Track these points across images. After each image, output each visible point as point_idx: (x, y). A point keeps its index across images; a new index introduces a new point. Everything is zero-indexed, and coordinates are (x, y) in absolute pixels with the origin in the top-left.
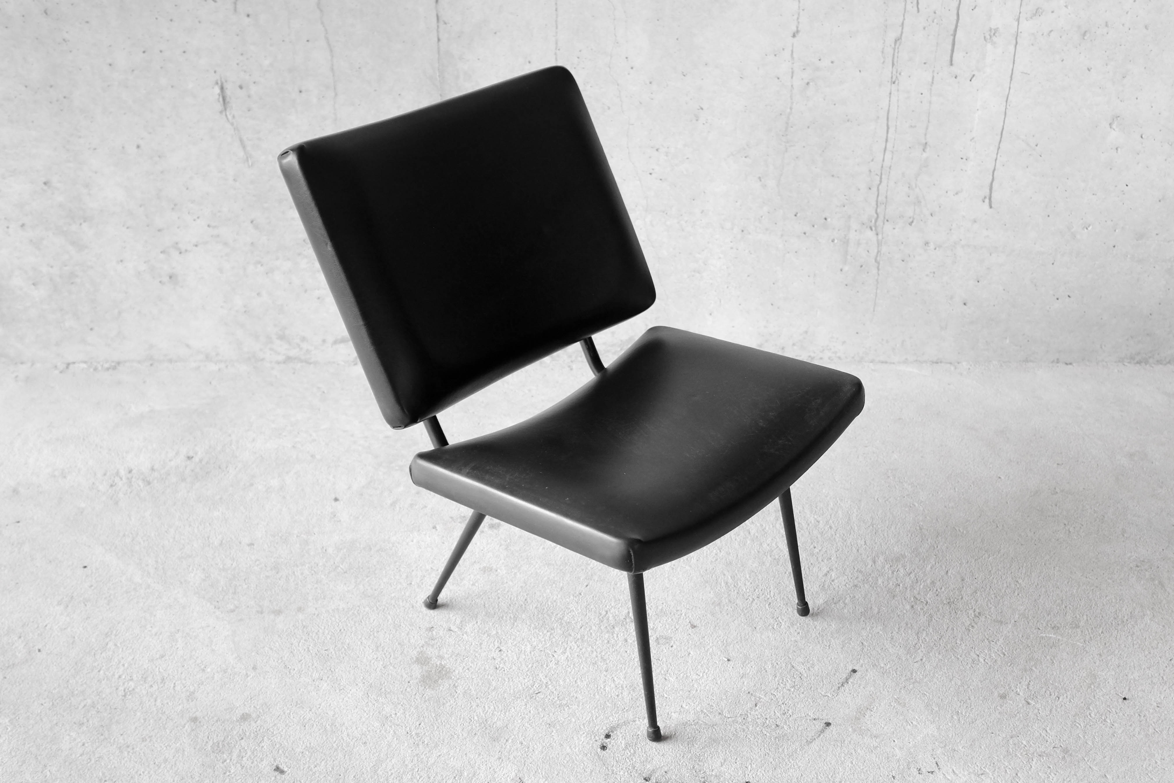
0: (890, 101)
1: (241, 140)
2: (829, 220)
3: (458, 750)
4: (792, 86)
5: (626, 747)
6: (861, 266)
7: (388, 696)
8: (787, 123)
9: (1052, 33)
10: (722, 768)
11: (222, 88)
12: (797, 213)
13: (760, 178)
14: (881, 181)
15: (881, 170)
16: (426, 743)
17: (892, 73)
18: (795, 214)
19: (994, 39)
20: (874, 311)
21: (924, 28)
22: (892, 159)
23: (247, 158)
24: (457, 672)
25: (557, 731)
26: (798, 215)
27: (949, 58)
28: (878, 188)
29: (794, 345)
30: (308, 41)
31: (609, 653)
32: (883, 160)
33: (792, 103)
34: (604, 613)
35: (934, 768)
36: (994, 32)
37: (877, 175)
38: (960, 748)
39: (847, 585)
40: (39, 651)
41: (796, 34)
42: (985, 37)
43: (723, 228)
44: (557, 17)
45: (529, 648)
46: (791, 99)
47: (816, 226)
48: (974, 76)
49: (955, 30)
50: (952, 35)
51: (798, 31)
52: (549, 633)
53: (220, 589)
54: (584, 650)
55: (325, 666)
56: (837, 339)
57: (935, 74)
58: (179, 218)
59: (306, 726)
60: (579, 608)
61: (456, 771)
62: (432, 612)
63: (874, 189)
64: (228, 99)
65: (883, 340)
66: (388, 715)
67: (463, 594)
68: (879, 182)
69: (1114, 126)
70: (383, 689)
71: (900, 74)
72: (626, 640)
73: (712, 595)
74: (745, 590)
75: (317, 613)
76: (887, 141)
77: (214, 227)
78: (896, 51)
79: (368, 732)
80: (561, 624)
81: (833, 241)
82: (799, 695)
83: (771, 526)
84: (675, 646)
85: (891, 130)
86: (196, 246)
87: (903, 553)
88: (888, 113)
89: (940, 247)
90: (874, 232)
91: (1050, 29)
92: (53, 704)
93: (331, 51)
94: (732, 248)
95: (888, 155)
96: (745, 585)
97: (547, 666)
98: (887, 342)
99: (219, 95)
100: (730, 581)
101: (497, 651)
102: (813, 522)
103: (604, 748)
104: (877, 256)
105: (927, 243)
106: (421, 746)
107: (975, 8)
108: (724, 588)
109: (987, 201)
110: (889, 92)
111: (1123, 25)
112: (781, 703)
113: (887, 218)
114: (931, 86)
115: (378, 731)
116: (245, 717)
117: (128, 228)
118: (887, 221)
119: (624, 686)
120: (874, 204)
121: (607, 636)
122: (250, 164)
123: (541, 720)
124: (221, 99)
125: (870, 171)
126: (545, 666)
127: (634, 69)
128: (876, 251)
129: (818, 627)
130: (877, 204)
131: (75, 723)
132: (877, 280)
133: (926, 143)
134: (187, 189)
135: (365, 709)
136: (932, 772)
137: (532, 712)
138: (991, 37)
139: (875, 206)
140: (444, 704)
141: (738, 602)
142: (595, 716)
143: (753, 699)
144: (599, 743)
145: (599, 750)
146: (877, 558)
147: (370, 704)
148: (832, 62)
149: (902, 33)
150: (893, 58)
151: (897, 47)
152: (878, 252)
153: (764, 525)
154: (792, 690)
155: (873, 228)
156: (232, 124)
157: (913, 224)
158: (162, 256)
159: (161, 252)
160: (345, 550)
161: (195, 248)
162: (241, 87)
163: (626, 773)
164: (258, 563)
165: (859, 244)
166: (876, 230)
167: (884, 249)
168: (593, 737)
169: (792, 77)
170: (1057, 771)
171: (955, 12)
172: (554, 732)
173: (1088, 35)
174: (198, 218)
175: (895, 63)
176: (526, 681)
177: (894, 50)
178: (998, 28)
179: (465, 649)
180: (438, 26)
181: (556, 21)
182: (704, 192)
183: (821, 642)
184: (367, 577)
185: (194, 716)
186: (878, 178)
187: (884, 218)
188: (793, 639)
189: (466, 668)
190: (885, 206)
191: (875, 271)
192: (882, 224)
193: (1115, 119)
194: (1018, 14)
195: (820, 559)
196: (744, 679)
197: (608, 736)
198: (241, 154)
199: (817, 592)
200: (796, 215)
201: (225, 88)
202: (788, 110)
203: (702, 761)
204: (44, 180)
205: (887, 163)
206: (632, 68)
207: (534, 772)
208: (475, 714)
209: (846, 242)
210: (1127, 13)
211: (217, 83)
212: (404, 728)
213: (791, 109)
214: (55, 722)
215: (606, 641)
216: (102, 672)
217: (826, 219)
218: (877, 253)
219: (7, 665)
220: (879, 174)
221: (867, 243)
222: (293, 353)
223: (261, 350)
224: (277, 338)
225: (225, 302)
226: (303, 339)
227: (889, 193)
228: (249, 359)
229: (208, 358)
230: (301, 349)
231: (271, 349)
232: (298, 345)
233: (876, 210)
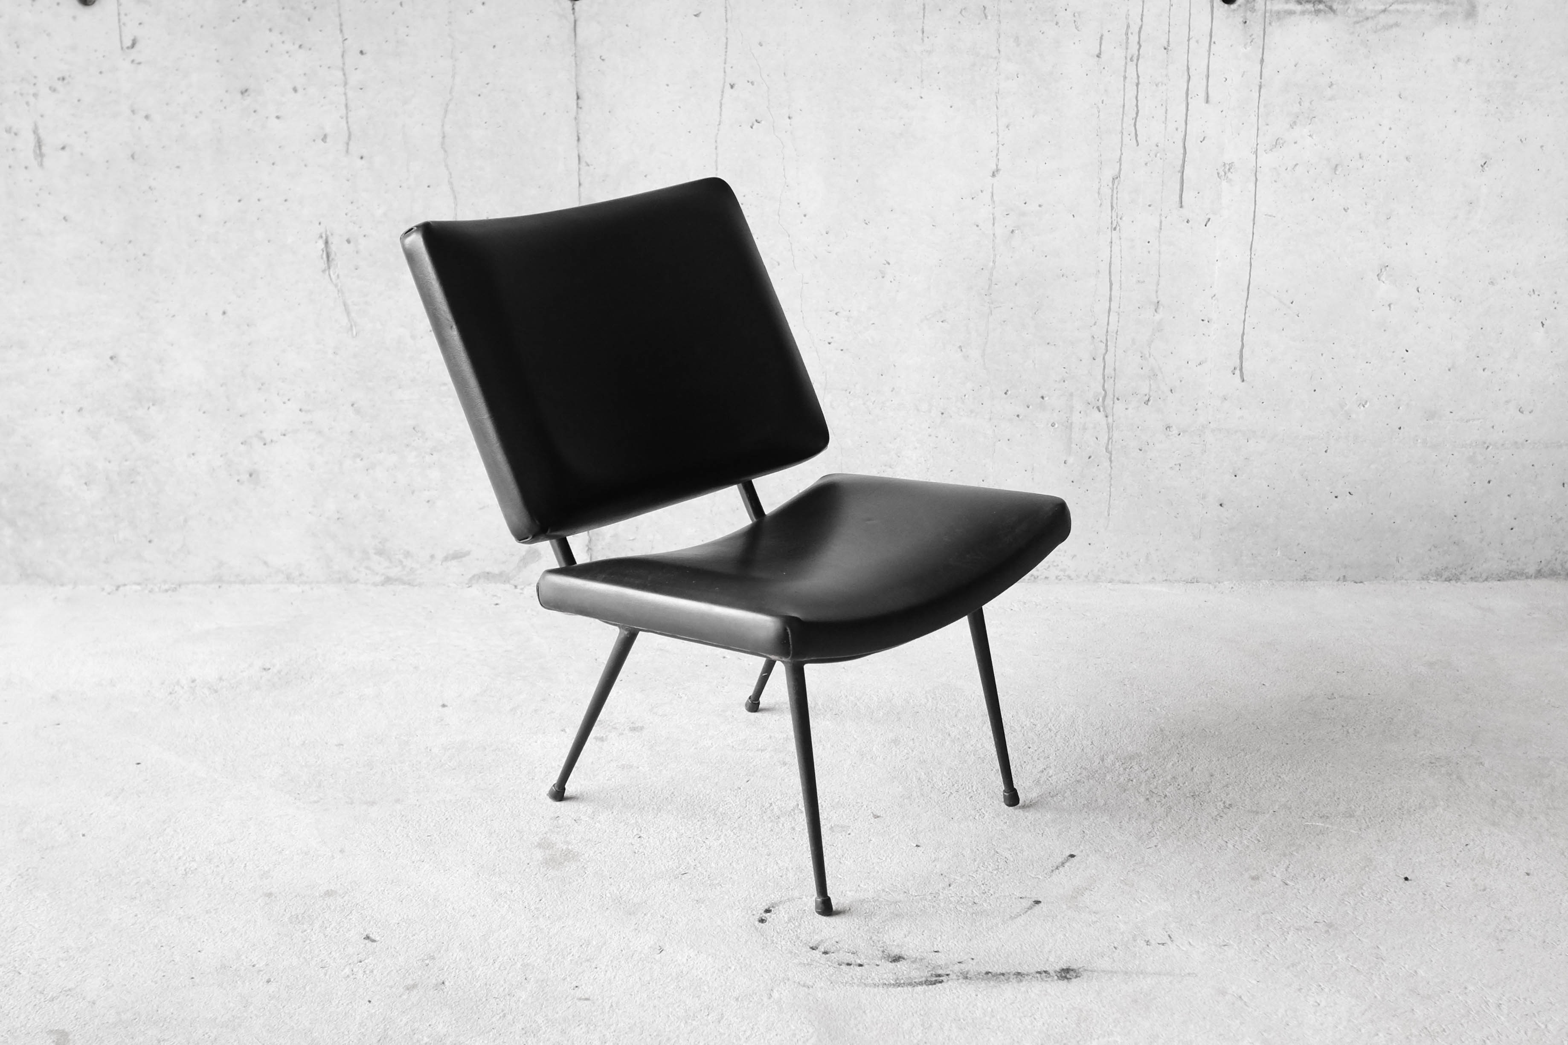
0: (1111, 251)
1: (345, 304)
2: (1046, 399)
3: (586, 922)
4: (994, 235)
5: (790, 920)
6: (1090, 458)
7: (502, 875)
8: (990, 280)
9: (1297, 167)
10: (906, 940)
11: (327, 243)
12: (1007, 391)
13: (960, 347)
14: (1107, 351)
15: (1107, 336)
16: (547, 915)
17: (1112, 218)
18: (1005, 391)
19: (1229, 175)
20: (1109, 515)
21: (1146, 164)
22: (1119, 321)
23: (351, 326)
24: (587, 855)
25: (706, 906)
26: (1009, 393)
27: (1178, 199)
28: (1104, 358)
30: (429, 186)
31: (771, 840)
32: (1108, 324)
33: (995, 255)
34: (767, 805)
35: (1166, 939)
36: (1229, 167)
37: (1101, 341)
38: (1199, 923)
39: (1068, 781)
40: (84, 835)
41: (996, 173)
42: (1218, 174)
43: (918, 410)
44: (717, 157)
45: (675, 835)
46: (994, 250)
47: (1031, 407)
48: (1209, 219)
49: (1183, 166)
50: (1179, 172)
51: (998, 170)
52: (700, 823)
53: (302, 783)
54: (741, 837)
55: (428, 849)
56: (1065, 552)
57: (1163, 218)
58: (266, 400)
59: (404, 901)
60: (738, 800)
61: (583, 941)
62: (558, 803)
63: (1099, 359)
64: (332, 256)
65: (1122, 553)
66: (503, 892)
67: (597, 788)
68: (1104, 351)
69: (1383, 278)
70: (497, 870)
71: (1121, 219)
72: (793, 829)
73: (900, 789)
74: (941, 785)
75: (418, 804)
76: (1110, 299)
77: (308, 411)
78: (1115, 192)
79: (477, 907)
80: (715, 814)
81: (1053, 425)
82: (1003, 876)
83: (977, 729)
84: (853, 834)
85: (1116, 287)
86: (284, 435)
87: (1138, 752)
88: (1110, 267)
89: (1185, 431)
90: (1102, 413)
91: (1295, 163)
92: (100, 881)
93: (455, 198)
94: (930, 436)
95: (1113, 317)
96: (942, 780)
97: (696, 851)
98: (1128, 555)
99: (323, 251)
100: (923, 776)
101: (636, 838)
102: (1028, 725)
103: (762, 921)
104: (1108, 444)
105: (1168, 427)
106: (541, 919)
107: (1204, 140)
108: (916, 783)
109: (1238, 372)
110: (1110, 240)
111: (1380, 157)
112: (980, 883)
113: (1117, 396)
114: (1160, 232)
115: (490, 906)
116: (329, 894)
117: (204, 413)
118: (1118, 399)
119: (790, 868)
120: (1100, 377)
121: (770, 825)
122: (354, 333)
123: (687, 897)
124: (325, 256)
125: (1093, 337)
126: (694, 851)
127: (807, 216)
128: (1107, 437)
129: (1030, 818)
130: (1104, 378)
131: (126, 897)
132: (1110, 475)
133: (1158, 302)
134: (278, 364)
135: (475, 887)
136: (1163, 944)
137: (676, 890)
138: (1225, 173)
139: (1102, 381)
140: (570, 883)
141: (932, 795)
142: (752, 895)
143: (946, 880)
144: (757, 917)
145: (757, 923)
146: (1105, 757)
147: (481, 883)
148: (1040, 206)
149: (1120, 170)
150: (1112, 198)
151: (1115, 187)
152: (1109, 439)
153: (968, 728)
154: (995, 872)
155: (1102, 409)
156: (336, 286)
157: (1150, 403)
158: (242, 448)
159: (242, 443)
160: (454, 750)
161: (282, 437)
162: (349, 241)
163: (789, 943)
164: (348, 760)
165: (1085, 429)
166: (1104, 410)
167: (1116, 435)
168: (749, 912)
169: (994, 224)
170: (1317, 943)
171: (1182, 145)
172: (703, 907)
173: (1340, 169)
174: (289, 400)
175: (1115, 206)
176: (670, 863)
177: (1113, 191)
178: (1233, 163)
179: (598, 836)
180: (579, 169)
181: (716, 161)
182: (895, 366)
183: (1032, 830)
184: (480, 773)
185: (269, 892)
186: (1103, 346)
187: (1114, 396)
188: (998, 828)
189: (598, 852)
190: (1114, 381)
191: (1107, 464)
192: (1112, 402)
193: (1383, 270)
194: (1255, 146)
195: (1035, 758)
196: (936, 863)
197: (768, 911)
198: (345, 321)
199: (1030, 787)
200: (1006, 393)
201: (330, 242)
202: (991, 264)
203: (881, 933)
204: (110, 354)
205: (1112, 328)
206: (805, 216)
207: (677, 941)
208: (607, 892)
209: (1069, 426)
210: (1383, 143)
211: (321, 237)
212: (521, 902)
213: (994, 262)
214: (102, 896)
215: (769, 830)
216: (158, 854)
217: (1043, 398)
218: (1108, 441)
219: (45, 847)
220: (1105, 342)
221: (1095, 428)
222: (394, 572)
223: (354, 568)
224: (375, 554)
225: (314, 506)
226: (407, 554)
227: (1117, 364)
228: (340, 580)
229: (289, 579)
230: (404, 567)
231: (367, 568)
232: (401, 562)
233: (1104, 386)
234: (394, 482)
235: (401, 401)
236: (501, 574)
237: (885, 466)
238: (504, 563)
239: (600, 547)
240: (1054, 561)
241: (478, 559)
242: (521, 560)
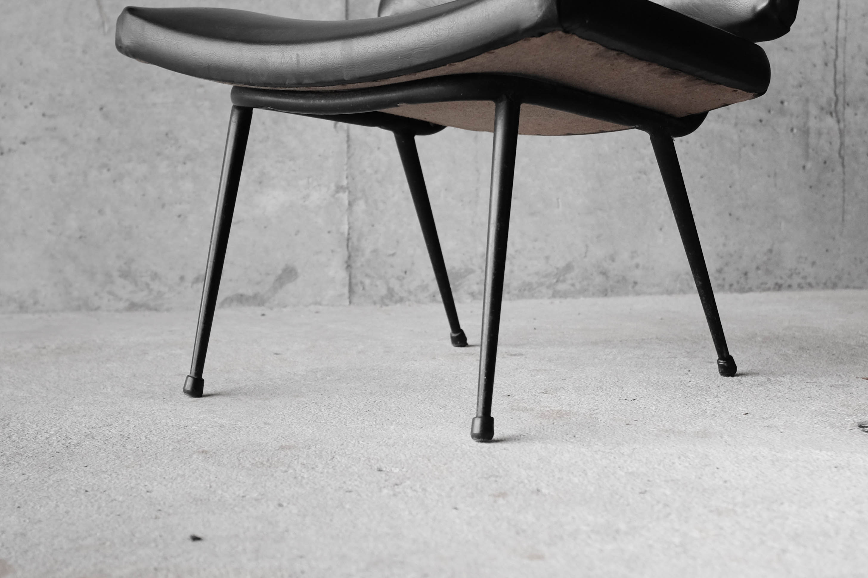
2: (786, 104)
6: (825, 163)
14: (837, 56)
15: (836, 42)
22: (846, 28)
28: (835, 64)
29: (758, 268)
32: (837, 31)
37: (832, 48)
47: (772, 112)
56: (806, 259)
63: (831, 65)
65: (855, 259)
68: (835, 57)
76: (839, 7)
77: (52, 116)
81: (792, 130)
86: (24, 143)
90: (835, 119)
95: (842, 25)
98: (861, 262)
104: (840, 149)
113: (847, 100)
118: (848, 105)
120: (832, 83)
125: (825, 43)
128: (839, 143)
130: (835, 84)
132: (843, 180)
134: (21, 64)
139: (834, 87)
152: (842, 144)
155: (834, 115)
161: (22, 146)
165: (820, 133)
166: (837, 116)
167: (847, 140)
174: (31, 104)
186: (833, 52)
187: (844, 101)
190: (844, 87)
191: (839, 169)
192: (843, 108)
198: (96, 17)
205: (841, 34)
209: (806, 132)
217: (782, 103)
218: (841, 146)
220: (835, 47)
221: (828, 133)
222: (140, 297)
223: (96, 294)
224: (121, 276)
225: (54, 224)
226: (155, 276)
227: (847, 70)
228: (78, 308)
229: (22, 308)
230: (151, 291)
231: (110, 293)
232: (147, 285)
233: (835, 92)
234: (144, 195)
235: (154, 105)
236: (255, 296)
237: (640, 172)
238: (258, 283)
239: (359, 264)
240: (796, 269)
241: (231, 280)
242: (277, 280)
